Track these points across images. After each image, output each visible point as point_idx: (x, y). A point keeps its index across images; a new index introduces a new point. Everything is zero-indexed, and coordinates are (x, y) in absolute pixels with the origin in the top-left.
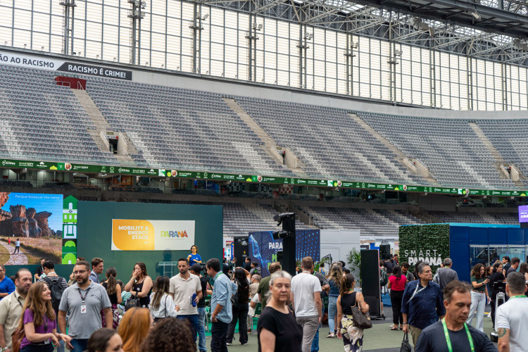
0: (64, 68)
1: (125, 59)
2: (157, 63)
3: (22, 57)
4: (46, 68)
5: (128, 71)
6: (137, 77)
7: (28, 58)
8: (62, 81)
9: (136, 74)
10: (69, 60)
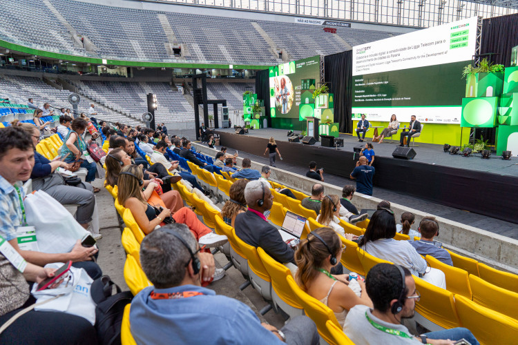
0: (325, 24)
1: (348, 17)
2: (361, 19)
3: (309, 19)
4: (318, 24)
5: (349, 22)
6: (354, 26)
7: (311, 20)
8: (327, 30)
9: (352, 24)
10: (327, 19)
